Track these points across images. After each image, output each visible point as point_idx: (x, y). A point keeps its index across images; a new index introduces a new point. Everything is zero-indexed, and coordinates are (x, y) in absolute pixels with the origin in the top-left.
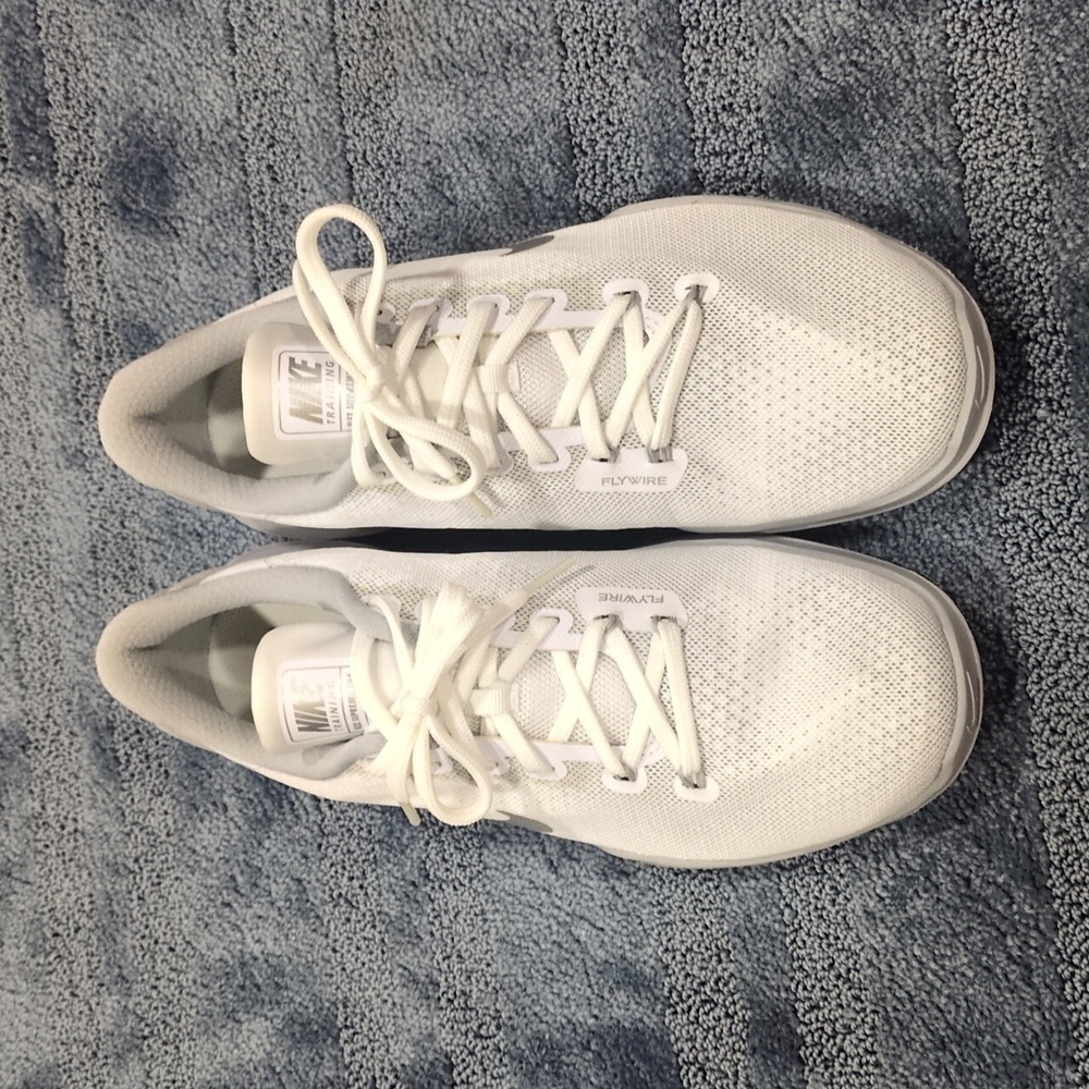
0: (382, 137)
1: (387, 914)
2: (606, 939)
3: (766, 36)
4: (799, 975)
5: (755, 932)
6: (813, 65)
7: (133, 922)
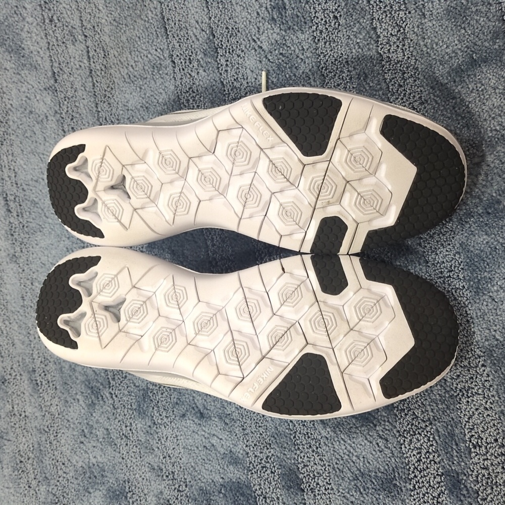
0: (112, 110)
1: (141, 441)
2: (224, 443)
3: (248, 47)
4: (298, 452)
5: (279, 434)
6: (266, 57)
7: (49, 453)
